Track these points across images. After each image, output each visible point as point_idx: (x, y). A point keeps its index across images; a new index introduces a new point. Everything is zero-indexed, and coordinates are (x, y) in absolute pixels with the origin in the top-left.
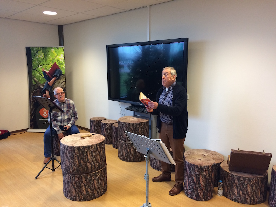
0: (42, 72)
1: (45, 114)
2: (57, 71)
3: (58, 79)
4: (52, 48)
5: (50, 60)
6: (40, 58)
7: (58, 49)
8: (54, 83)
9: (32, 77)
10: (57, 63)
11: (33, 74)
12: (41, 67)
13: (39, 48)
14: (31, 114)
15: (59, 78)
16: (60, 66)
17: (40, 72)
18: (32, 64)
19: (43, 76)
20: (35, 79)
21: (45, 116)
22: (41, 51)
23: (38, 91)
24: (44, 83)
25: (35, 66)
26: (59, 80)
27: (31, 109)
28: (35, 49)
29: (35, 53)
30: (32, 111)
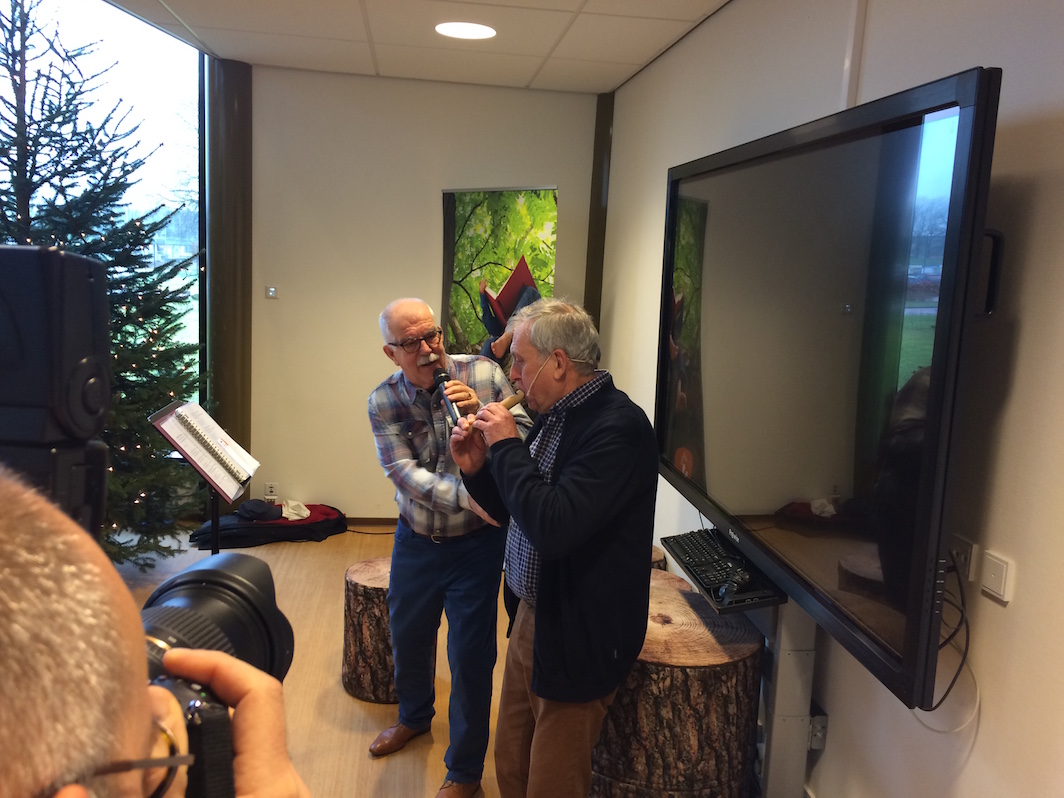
0: (478, 298)
4: (520, 192)
5: (508, 244)
6: (478, 236)
7: (538, 196)
9: (448, 313)
10: (528, 260)
11: (453, 300)
12: (478, 273)
13: (479, 193)
16: (536, 275)
17: (472, 294)
18: (453, 261)
19: (481, 315)
20: (457, 324)
22: (485, 209)
24: (479, 344)
25: (461, 270)
28: (467, 199)
29: (467, 215)
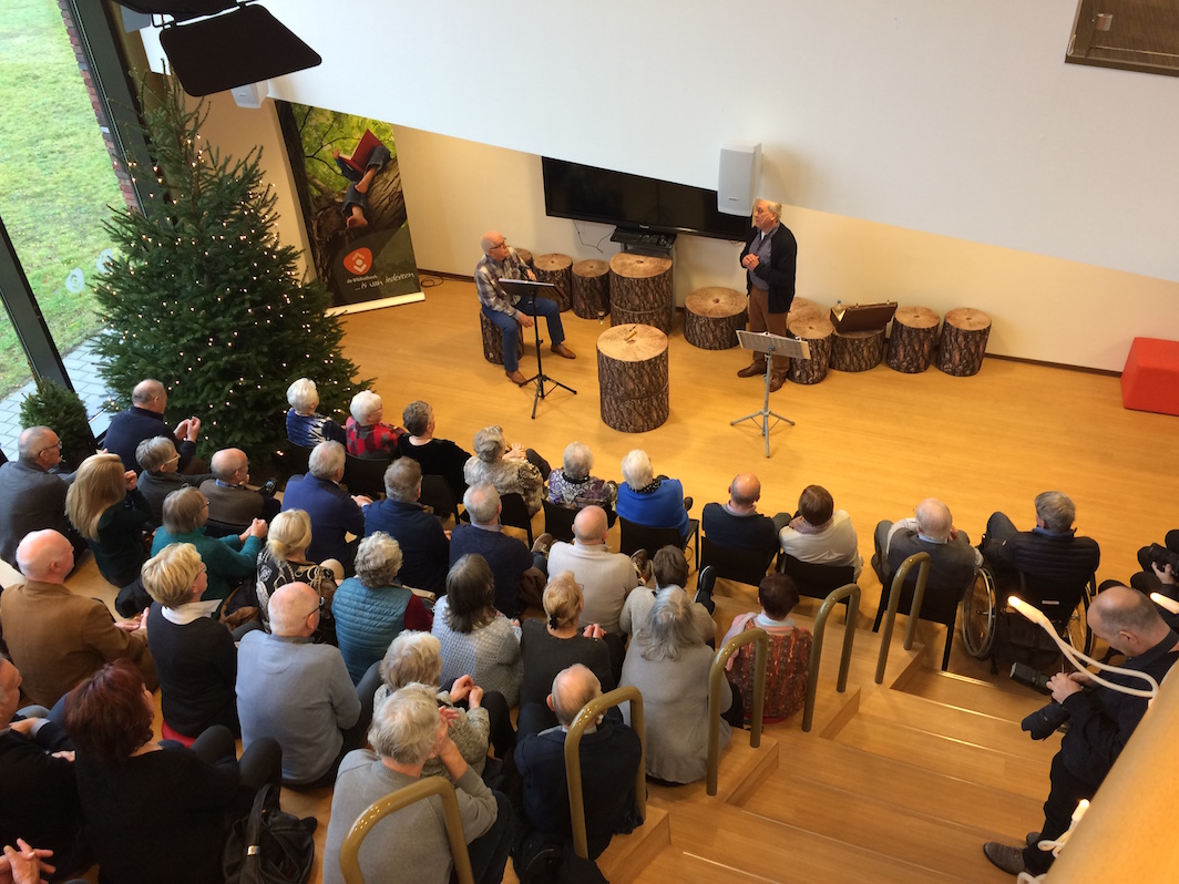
0: (333, 162)
1: (360, 267)
2: (376, 152)
3: (381, 172)
5: (352, 125)
6: (322, 124)
8: (372, 183)
9: (306, 178)
10: (373, 131)
11: (309, 169)
12: (329, 146)
14: (321, 272)
15: (385, 169)
16: (382, 138)
17: (328, 161)
18: (301, 145)
19: (340, 172)
20: (318, 182)
21: (361, 270)
23: (331, 212)
24: (344, 189)
25: (311, 149)
26: (385, 175)
27: (318, 261)
29: (306, 112)
30: (321, 265)
